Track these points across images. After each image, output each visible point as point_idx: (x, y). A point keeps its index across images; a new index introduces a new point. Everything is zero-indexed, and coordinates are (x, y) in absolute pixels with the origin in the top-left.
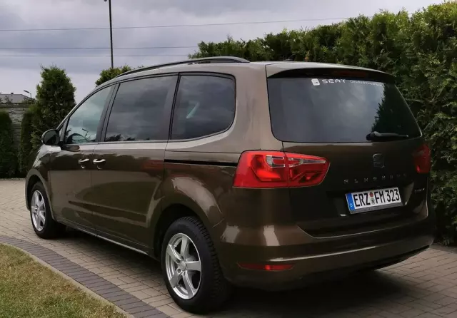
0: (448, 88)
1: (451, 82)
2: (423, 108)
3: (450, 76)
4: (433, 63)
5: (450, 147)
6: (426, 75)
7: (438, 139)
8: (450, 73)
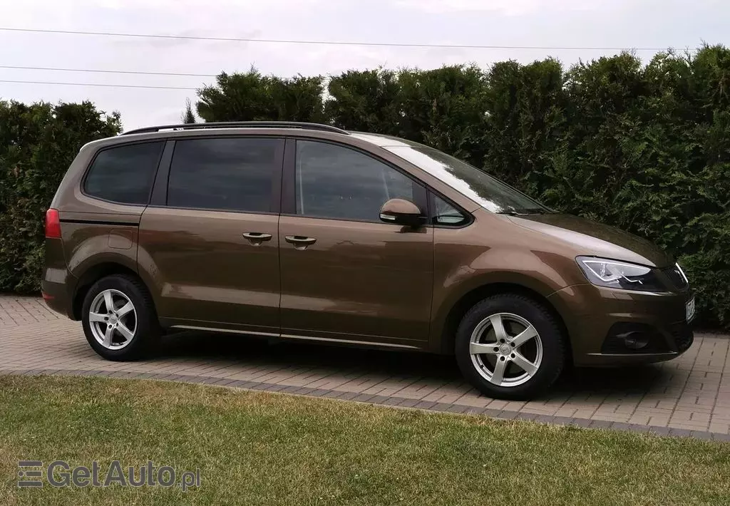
0: (644, 153)
1: (648, 146)
2: (612, 174)
3: (647, 139)
4: (625, 125)
5: (650, 216)
6: (616, 137)
7: (634, 209)
8: (647, 135)
